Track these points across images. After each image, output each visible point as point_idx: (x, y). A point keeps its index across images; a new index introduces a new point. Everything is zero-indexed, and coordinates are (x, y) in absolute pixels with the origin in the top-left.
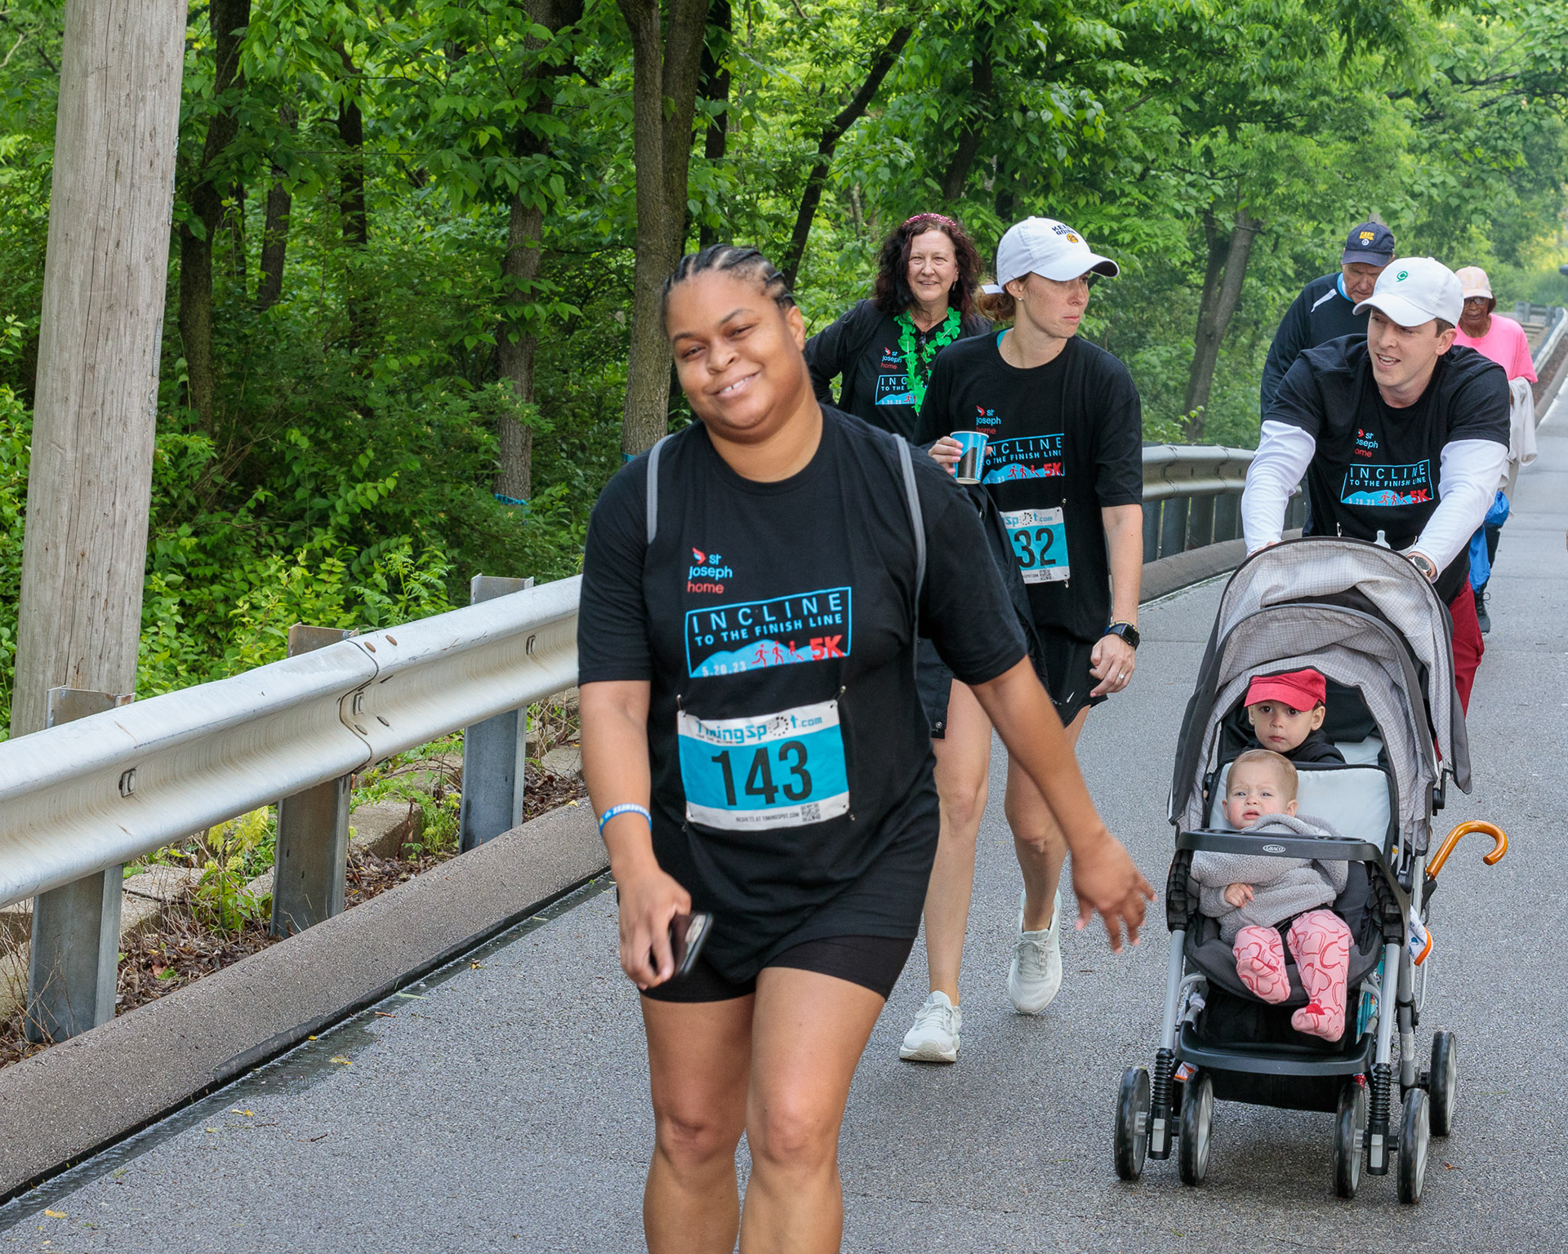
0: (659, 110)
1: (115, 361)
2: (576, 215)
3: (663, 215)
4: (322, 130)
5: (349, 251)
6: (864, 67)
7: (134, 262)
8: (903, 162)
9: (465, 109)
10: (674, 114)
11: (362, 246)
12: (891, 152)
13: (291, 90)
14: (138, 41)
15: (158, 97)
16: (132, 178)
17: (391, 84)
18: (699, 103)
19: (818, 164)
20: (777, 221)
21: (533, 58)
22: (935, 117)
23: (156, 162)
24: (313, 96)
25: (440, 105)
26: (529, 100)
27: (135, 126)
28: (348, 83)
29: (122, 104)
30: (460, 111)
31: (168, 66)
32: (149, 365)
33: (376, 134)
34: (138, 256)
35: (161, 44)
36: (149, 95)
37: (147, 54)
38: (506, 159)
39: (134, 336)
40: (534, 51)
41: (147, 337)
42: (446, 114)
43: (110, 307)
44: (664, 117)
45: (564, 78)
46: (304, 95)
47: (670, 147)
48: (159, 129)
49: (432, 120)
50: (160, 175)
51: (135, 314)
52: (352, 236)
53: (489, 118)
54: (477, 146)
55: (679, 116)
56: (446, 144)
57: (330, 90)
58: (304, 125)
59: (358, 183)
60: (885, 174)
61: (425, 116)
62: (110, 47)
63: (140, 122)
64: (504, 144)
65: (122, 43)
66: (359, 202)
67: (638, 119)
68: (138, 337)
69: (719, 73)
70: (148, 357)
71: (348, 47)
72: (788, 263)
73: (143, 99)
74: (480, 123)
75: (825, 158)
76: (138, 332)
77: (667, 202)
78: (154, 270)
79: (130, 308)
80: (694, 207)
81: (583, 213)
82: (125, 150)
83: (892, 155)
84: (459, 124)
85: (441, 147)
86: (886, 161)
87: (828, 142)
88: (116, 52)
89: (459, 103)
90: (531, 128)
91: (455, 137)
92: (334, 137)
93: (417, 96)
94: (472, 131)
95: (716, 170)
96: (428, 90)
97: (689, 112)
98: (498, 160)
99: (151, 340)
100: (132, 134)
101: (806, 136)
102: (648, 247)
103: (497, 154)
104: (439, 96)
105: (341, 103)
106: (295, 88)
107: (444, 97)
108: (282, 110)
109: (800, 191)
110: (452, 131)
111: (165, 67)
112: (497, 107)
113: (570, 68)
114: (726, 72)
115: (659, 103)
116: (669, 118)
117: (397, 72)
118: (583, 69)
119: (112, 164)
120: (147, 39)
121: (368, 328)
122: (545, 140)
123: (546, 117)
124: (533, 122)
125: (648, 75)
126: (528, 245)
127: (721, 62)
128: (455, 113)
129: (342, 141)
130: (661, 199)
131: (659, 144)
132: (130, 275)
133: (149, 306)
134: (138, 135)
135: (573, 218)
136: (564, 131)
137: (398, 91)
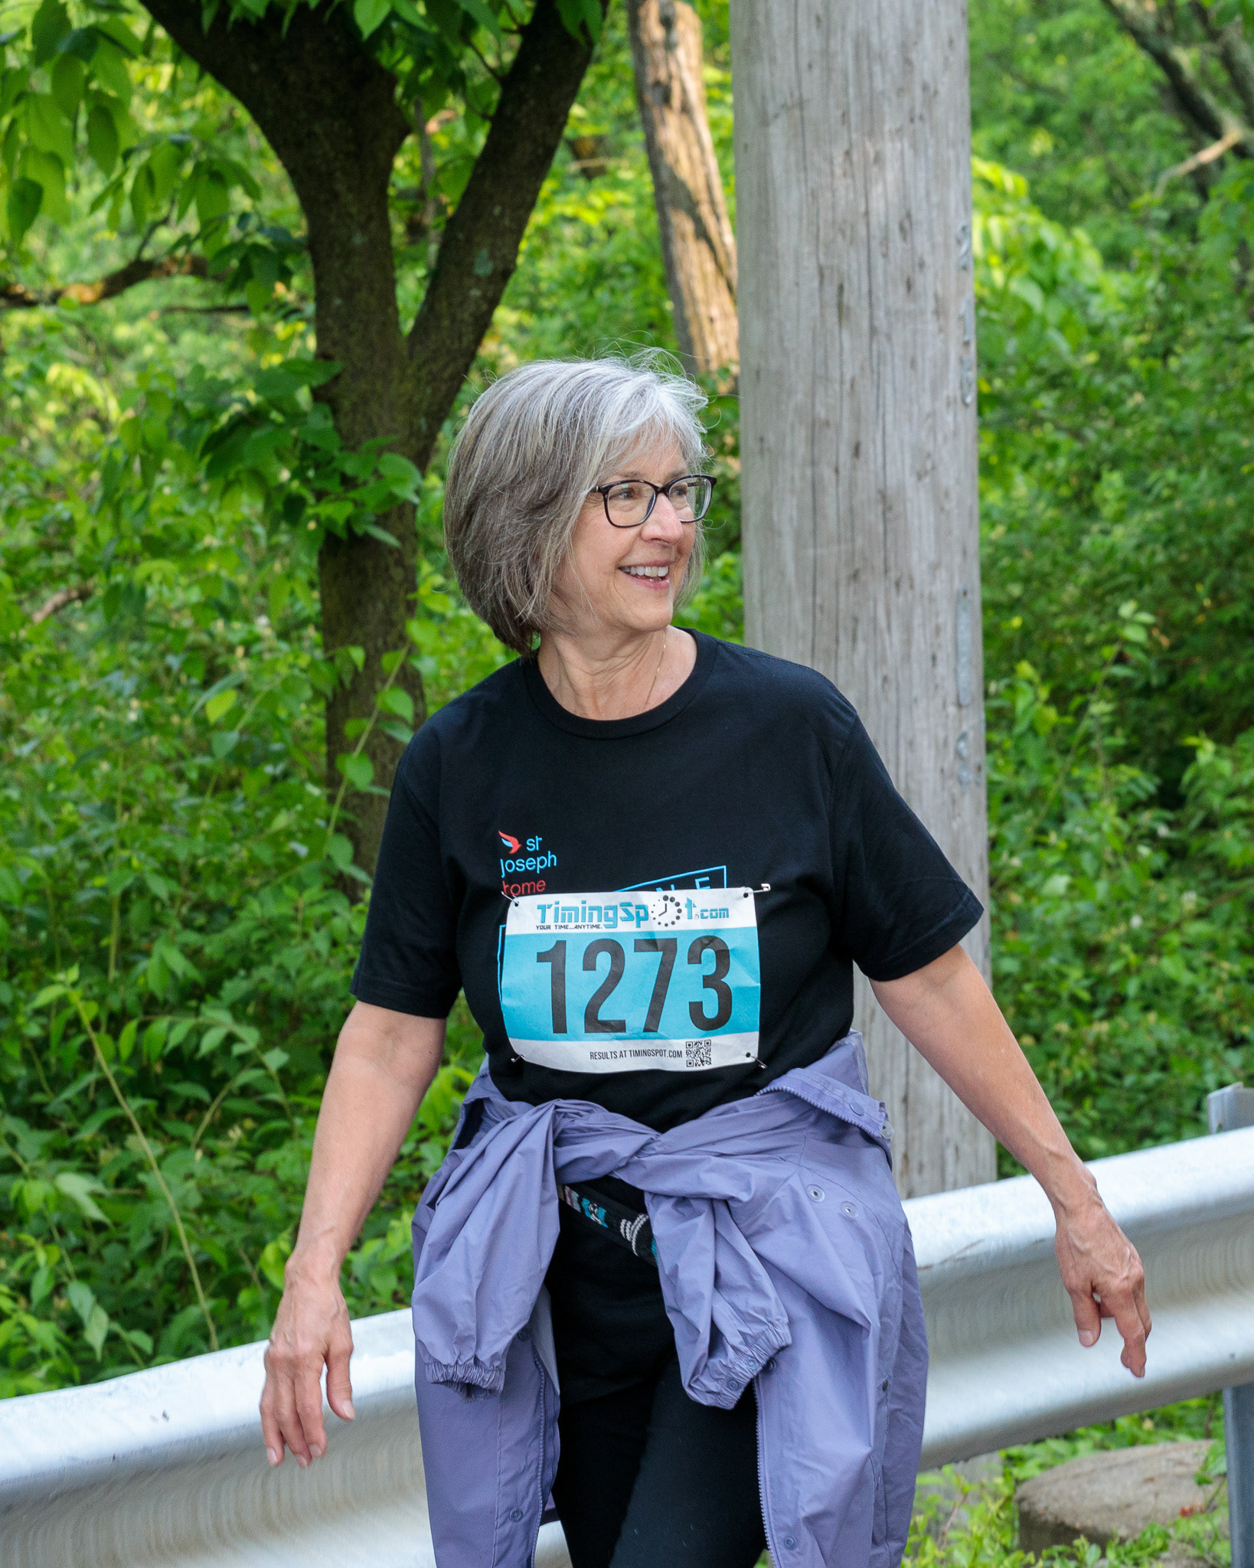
1: (875, 683)
7: (892, 482)
14: (857, 46)
15: (909, 153)
16: (871, 318)
23: (919, 281)
27: (867, 213)
29: (838, 171)
31: (925, 88)
32: (949, 686)
34: (900, 471)
35: (904, 48)
36: (890, 149)
37: (877, 69)
39: (908, 628)
41: (938, 630)
43: (855, 576)
48: (919, 216)
50: (931, 305)
51: (905, 586)
62: (804, 62)
63: (878, 205)
65: (826, 53)
68: (918, 634)
70: (942, 669)
73: (878, 159)
76: (917, 621)
78: (939, 497)
79: (893, 575)
82: (852, 263)
88: (816, 71)
99: (947, 635)
100: (862, 231)
111: (918, 92)
119: (831, 291)
120: (875, 40)
132: (887, 508)
133: (935, 567)
134: (876, 233)
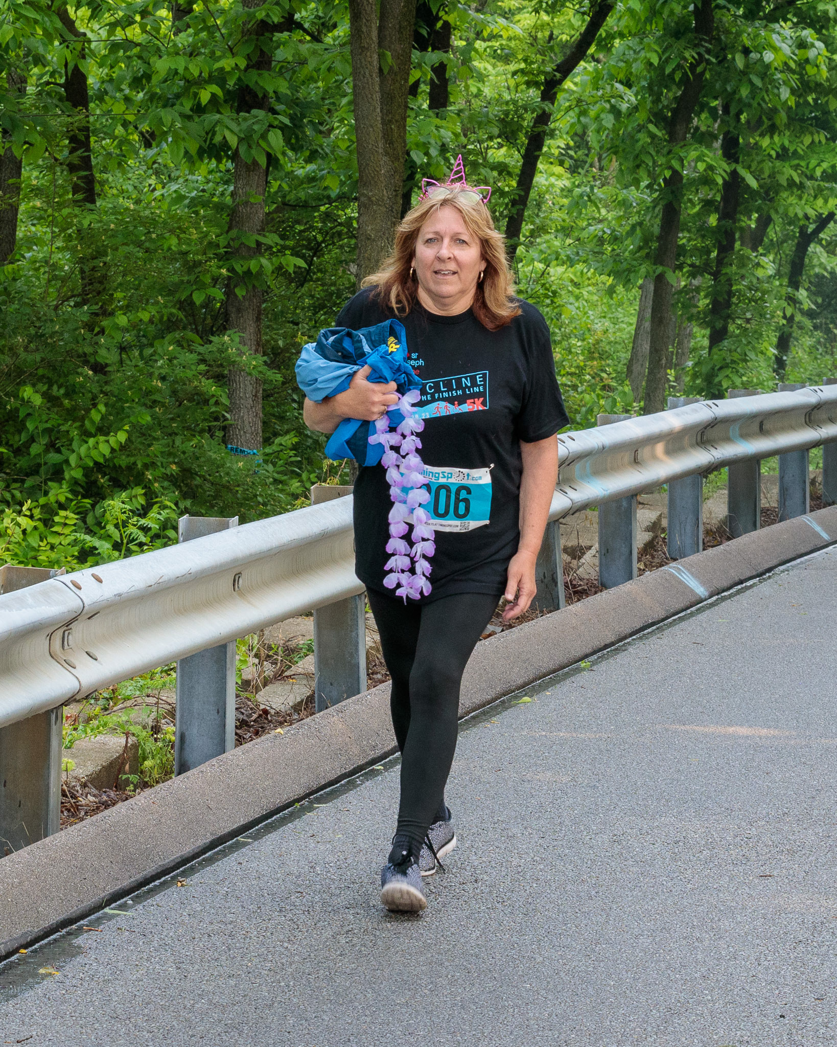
0: (375, 63)
2: (303, 170)
3: (383, 166)
4: (49, 94)
5: (77, 211)
6: (584, 13)
8: (624, 107)
9: (186, 69)
10: (391, 67)
11: (89, 205)
12: (612, 97)
13: (17, 56)
17: (114, 47)
18: (416, 55)
19: (540, 112)
20: (502, 169)
21: (251, 16)
22: (655, 61)
24: (39, 60)
25: (161, 66)
26: (248, 57)
28: (71, 47)
30: (181, 71)
33: (101, 96)
38: (227, 116)
40: (252, 10)
42: (168, 74)
44: (381, 70)
45: (286, 34)
46: (30, 58)
47: (388, 99)
49: (155, 80)
52: (80, 196)
53: (210, 76)
54: (199, 104)
55: (396, 68)
56: (168, 103)
57: (56, 53)
58: (31, 89)
59: (86, 145)
60: (609, 121)
61: (148, 77)
64: (226, 101)
66: (86, 163)
67: (355, 74)
69: (439, 24)
71: (71, 10)
72: (514, 211)
74: (200, 82)
75: (547, 106)
77: (387, 153)
80: (418, 157)
81: (310, 167)
83: (613, 101)
84: (182, 83)
85: (164, 106)
86: (608, 106)
87: (550, 89)
89: (180, 63)
90: (251, 85)
91: (178, 96)
92: (60, 100)
93: (140, 57)
94: (194, 89)
95: (438, 121)
96: (149, 51)
97: (405, 64)
98: (218, 116)
101: (529, 84)
102: (369, 198)
103: (219, 112)
104: (160, 57)
105: (66, 65)
106: (21, 54)
107: (165, 57)
108: (9, 74)
109: (523, 139)
110: (176, 90)
112: (217, 65)
113: (290, 24)
114: (446, 25)
115: (376, 56)
116: (386, 71)
117: (119, 35)
118: (306, 26)
121: (97, 285)
122: (265, 96)
123: (266, 74)
124: (254, 79)
125: (364, 29)
126: (252, 200)
127: (441, 14)
128: (176, 72)
129: (68, 104)
130: (381, 151)
131: (377, 96)
135: (301, 172)
136: (284, 88)
137: (121, 53)
